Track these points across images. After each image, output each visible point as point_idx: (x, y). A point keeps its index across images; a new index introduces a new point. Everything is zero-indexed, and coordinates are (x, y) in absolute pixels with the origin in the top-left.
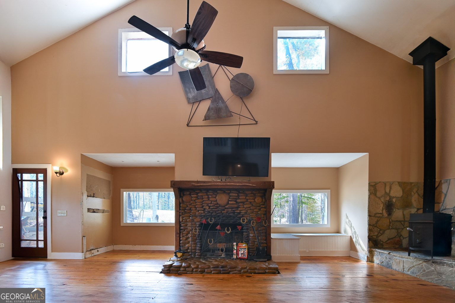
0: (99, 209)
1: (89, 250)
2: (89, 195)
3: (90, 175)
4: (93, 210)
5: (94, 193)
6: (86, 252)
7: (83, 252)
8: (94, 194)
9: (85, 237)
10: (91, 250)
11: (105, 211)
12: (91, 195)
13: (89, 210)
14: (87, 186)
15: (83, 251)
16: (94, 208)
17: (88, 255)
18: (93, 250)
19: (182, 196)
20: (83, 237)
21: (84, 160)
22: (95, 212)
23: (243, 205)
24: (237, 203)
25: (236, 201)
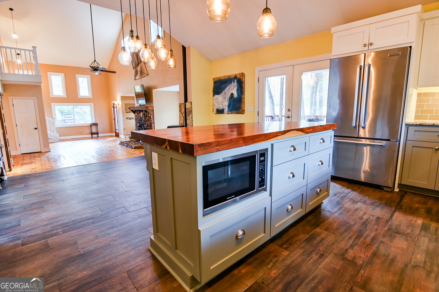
1: (128, 135)
2: (126, 112)
3: (127, 103)
6: (126, 135)
7: (124, 135)
9: (125, 129)
13: (127, 118)
14: (125, 108)
16: (130, 117)
17: (127, 137)
21: (123, 98)
22: (131, 119)
23: (146, 117)
24: (145, 116)
25: (144, 116)
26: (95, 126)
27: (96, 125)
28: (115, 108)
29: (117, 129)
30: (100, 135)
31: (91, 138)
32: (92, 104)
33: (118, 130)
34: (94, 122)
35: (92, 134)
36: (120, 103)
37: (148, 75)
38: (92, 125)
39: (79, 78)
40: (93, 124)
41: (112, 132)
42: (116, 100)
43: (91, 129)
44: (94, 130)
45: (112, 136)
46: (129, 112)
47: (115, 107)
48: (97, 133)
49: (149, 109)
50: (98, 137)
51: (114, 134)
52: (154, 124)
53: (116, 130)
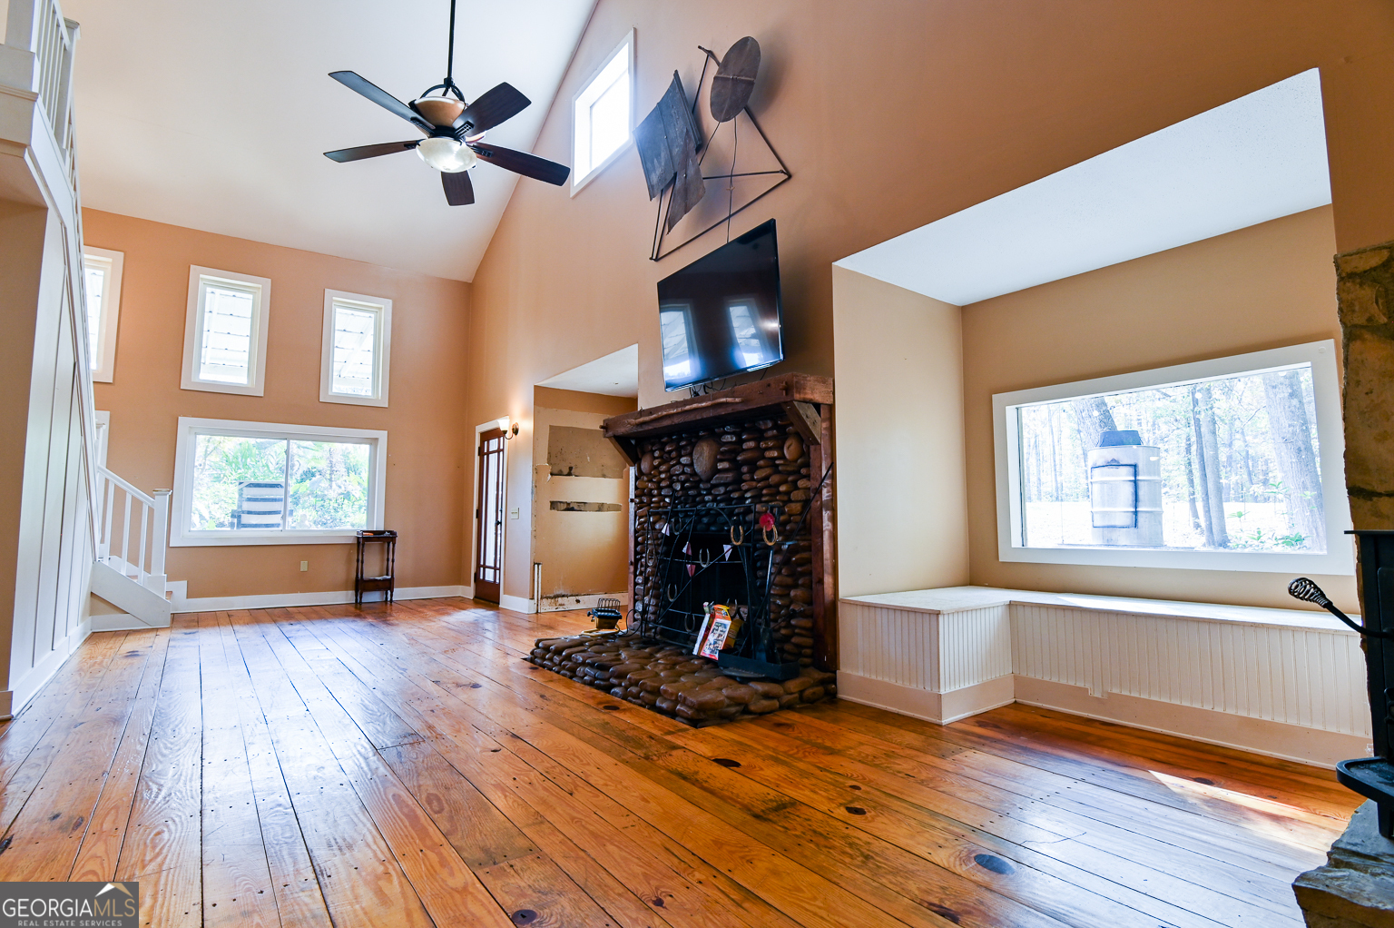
0: (585, 503)
1: (552, 595)
2: (556, 472)
3: (560, 428)
4: (569, 504)
5: (570, 465)
6: (542, 598)
7: (533, 599)
8: (571, 468)
9: (538, 564)
10: (556, 597)
11: (605, 507)
12: (561, 471)
13: (554, 505)
14: (549, 453)
15: (533, 595)
16: (569, 501)
17: (547, 606)
18: (563, 596)
19: (640, 456)
20: (535, 564)
21: (545, 398)
22: (572, 509)
23: (752, 472)
24: (736, 467)
25: (733, 461)
26: (382, 545)
27: (384, 539)
28: (493, 457)
29: (490, 562)
30: (399, 594)
31: (352, 609)
32: (382, 435)
33: (495, 568)
34: (378, 525)
35: (361, 585)
36: (527, 426)
37: (790, 176)
38: (367, 539)
39: (338, 310)
40: (371, 535)
41: (459, 579)
42: (502, 411)
43: (360, 562)
44: (372, 570)
45: (457, 603)
46: (566, 471)
47: (489, 453)
48: (387, 586)
49: (809, 396)
50: (387, 602)
51: (469, 592)
52: (834, 519)
53: (485, 567)
